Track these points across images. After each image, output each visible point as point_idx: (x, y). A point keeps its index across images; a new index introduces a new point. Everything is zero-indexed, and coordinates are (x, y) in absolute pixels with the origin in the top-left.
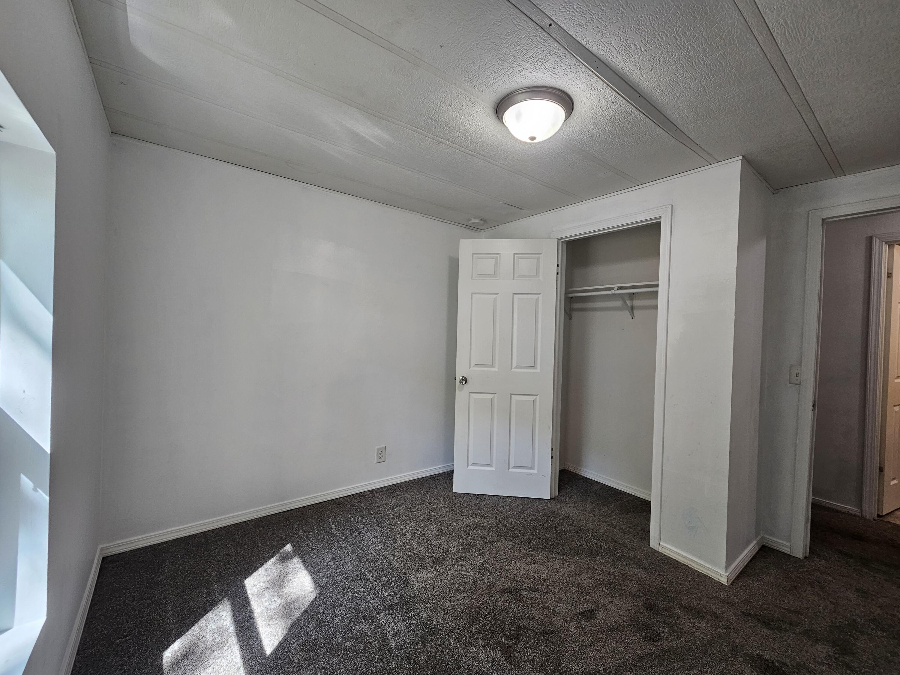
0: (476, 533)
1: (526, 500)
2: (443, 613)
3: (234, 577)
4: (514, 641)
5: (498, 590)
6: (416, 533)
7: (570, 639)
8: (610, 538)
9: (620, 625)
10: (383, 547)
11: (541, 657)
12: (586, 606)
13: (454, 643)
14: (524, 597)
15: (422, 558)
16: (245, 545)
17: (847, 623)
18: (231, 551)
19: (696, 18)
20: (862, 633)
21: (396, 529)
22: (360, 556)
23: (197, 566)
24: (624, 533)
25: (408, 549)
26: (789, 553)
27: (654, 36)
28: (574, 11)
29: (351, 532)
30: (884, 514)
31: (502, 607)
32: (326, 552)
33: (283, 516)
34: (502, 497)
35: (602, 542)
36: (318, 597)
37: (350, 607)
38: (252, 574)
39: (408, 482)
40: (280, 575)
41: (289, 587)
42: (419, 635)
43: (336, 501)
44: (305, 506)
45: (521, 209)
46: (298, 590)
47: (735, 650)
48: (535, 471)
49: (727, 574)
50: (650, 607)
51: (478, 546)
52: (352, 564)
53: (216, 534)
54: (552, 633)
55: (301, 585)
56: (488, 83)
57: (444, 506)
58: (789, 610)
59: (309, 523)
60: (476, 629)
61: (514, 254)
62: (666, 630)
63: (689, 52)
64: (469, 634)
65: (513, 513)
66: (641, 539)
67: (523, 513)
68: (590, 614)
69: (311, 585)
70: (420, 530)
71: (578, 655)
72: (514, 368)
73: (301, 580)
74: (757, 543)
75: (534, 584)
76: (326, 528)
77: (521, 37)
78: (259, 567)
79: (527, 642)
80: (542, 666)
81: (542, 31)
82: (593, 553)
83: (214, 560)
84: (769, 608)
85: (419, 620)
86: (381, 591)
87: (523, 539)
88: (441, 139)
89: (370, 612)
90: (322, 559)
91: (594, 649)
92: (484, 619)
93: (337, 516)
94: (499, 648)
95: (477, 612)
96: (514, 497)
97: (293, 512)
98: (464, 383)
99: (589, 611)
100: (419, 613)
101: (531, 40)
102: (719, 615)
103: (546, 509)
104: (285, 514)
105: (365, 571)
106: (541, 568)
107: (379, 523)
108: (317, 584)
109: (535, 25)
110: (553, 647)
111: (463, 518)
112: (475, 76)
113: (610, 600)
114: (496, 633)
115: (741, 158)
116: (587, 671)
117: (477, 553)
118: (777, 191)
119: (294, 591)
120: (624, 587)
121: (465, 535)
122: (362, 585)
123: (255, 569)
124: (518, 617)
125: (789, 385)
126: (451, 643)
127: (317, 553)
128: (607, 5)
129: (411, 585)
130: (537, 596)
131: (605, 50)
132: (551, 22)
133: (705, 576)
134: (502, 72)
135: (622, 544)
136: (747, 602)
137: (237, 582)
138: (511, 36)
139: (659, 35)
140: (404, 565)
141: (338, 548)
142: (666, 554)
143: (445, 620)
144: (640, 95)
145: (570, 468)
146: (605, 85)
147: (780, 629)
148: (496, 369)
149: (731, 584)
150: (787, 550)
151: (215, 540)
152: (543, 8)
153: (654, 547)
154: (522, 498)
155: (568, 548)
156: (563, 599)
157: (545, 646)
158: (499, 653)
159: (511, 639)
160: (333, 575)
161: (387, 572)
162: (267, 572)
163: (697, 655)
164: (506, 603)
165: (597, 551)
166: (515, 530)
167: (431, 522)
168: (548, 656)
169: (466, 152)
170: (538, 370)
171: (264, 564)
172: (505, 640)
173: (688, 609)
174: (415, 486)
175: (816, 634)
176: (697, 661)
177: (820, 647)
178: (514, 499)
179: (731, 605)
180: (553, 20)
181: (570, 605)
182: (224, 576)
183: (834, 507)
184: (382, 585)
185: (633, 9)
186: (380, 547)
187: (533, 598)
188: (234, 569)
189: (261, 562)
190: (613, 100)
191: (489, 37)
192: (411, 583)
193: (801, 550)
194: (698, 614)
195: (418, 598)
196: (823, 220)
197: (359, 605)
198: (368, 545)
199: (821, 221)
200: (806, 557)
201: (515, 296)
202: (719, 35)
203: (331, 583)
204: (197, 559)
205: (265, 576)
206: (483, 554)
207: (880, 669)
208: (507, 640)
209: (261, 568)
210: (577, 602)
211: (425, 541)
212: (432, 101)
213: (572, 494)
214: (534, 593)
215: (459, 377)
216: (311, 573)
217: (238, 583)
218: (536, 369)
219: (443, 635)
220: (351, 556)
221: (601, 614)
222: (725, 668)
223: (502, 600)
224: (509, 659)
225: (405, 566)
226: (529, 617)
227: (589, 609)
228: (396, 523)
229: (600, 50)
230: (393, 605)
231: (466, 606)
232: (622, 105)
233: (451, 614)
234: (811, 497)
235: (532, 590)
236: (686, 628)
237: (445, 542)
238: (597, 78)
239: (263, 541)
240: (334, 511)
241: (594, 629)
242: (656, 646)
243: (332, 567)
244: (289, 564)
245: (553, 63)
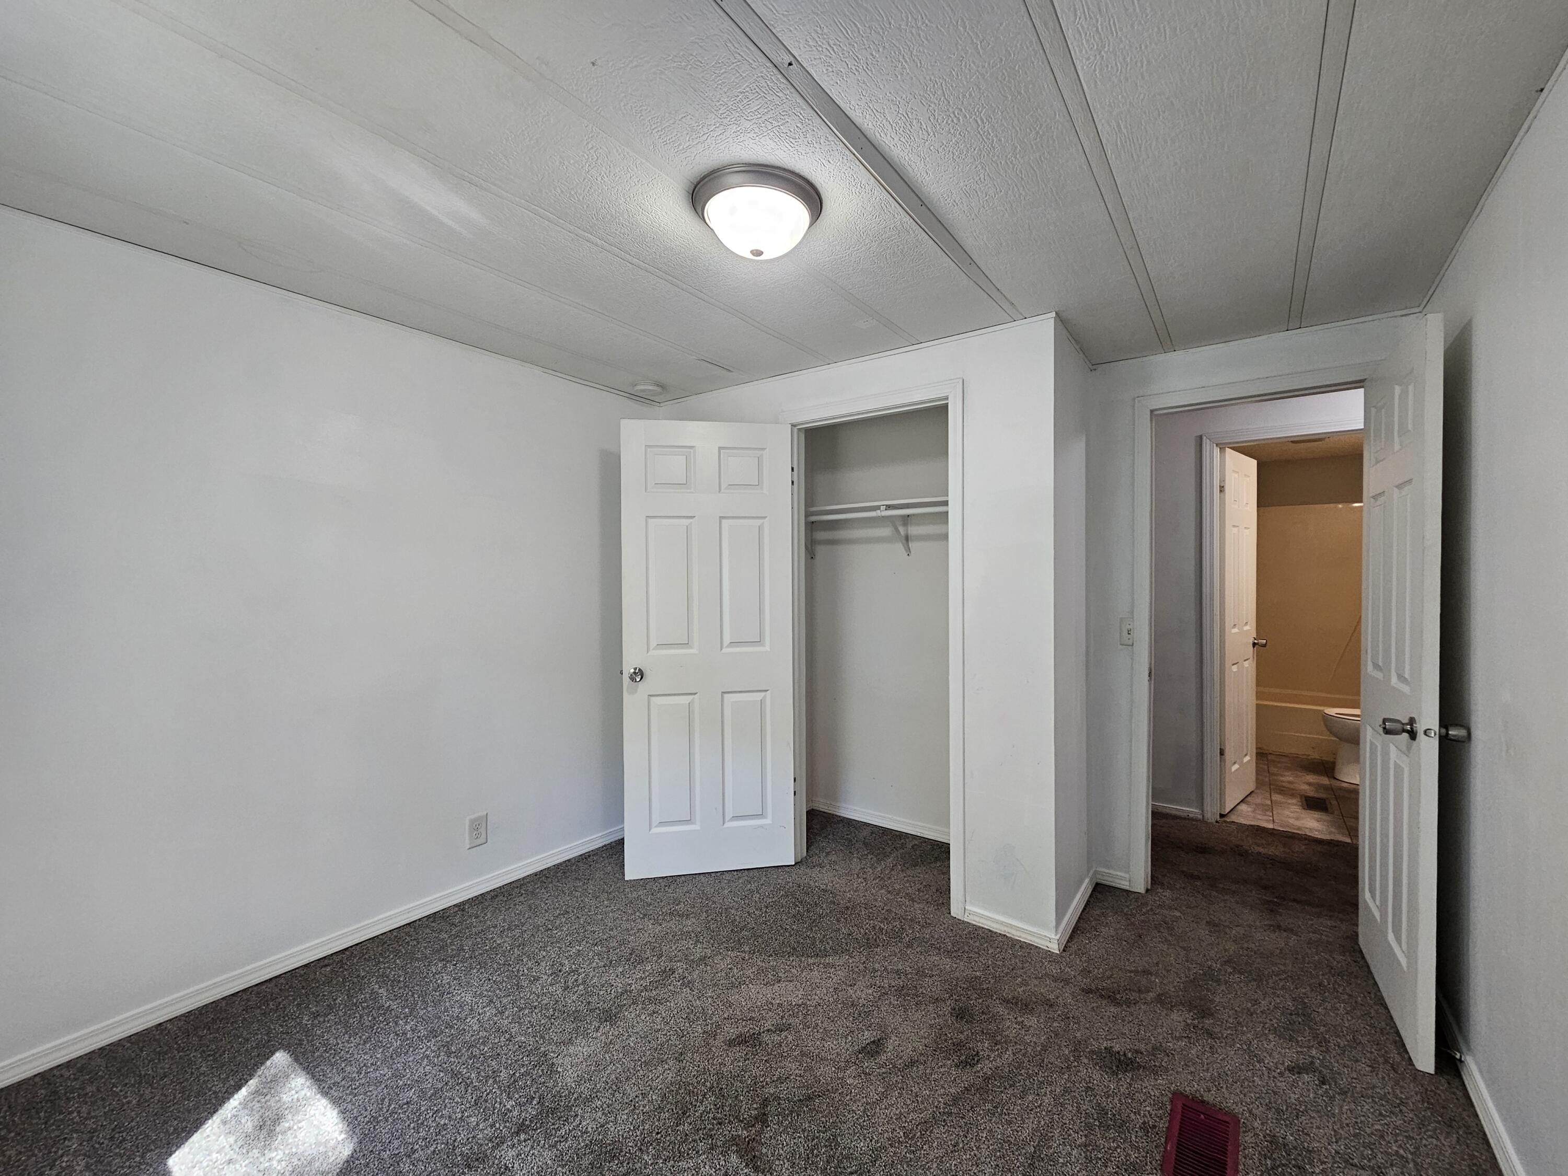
0: (674, 948)
1: (756, 873)
2: (626, 1112)
3: (138, 1159)
4: (758, 1127)
5: (722, 1044)
6: (560, 971)
7: (848, 1098)
8: (893, 914)
9: (921, 1054)
10: (494, 1011)
11: (806, 1142)
12: (868, 1036)
13: (652, 1161)
14: (768, 1045)
15: (576, 1017)
16: (162, 1079)
17: (1201, 972)
18: (124, 1101)
19: (1007, 98)
20: (1218, 981)
21: (518, 971)
22: (448, 1039)
23: (29, 1158)
24: (913, 900)
25: (546, 1005)
26: (1127, 888)
27: (948, 113)
28: (828, 48)
29: (423, 995)
30: (1227, 810)
31: (731, 1072)
32: (370, 1050)
33: (259, 993)
34: (713, 875)
35: (881, 922)
36: (358, 1150)
37: (434, 1151)
38: (187, 1140)
39: (536, 874)
40: (261, 1124)
41: (288, 1145)
42: (583, 1167)
43: (383, 939)
44: (312, 962)
45: (729, 370)
46: (311, 1145)
47: (1078, 1047)
48: (767, 821)
49: (1058, 937)
50: (961, 1014)
51: (680, 971)
52: (430, 1060)
53: (81, 1070)
54: (820, 1096)
55: (316, 1132)
56: (680, 145)
57: (610, 909)
58: (1136, 972)
59: (324, 995)
60: (691, 1124)
61: (720, 448)
62: (986, 1044)
63: (993, 148)
64: (679, 1138)
65: (736, 899)
66: (937, 905)
67: (752, 896)
68: (874, 1048)
69: (341, 1126)
70: (566, 962)
71: (864, 1121)
72: (727, 647)
73: (315, 1123)
74: (1091, 880)
75: (782, 1017)
76: (365, 997)
77: (741, 75)
78: (206, 1120)
79: (779, 1123)
80: (808, 1158)
81: (775, 71)
82: (870, 944)
83: (77, 1131)
84: (1112, 975)
85: (582, 1136)
86: (498, 1100)
87: (756, 943)
88: (586, 234)
89: (478, 1148)
90: (362, 1065)
91: (886, 1104)
92: (702, 1102)
93: (389, 968)
94: (734, 1148)
95: (689, 1093)
96: (734, 871)
97: (282, 981)
98: (638, 680)
99: (874, 1042)
100: (580, 1124)
101: (758, 84)
102: (1053, 1001)
103: (789, 882)
104: (264, 987)
105: (460, 1068)
106: (791, 986)
107: (482, 965)
108: (351, 1120)
109: (765, 60)
110: (823, 1119)
111: (648, 926)
112: (656, 130)
113: (903, 1017)
114: (727, 1121)
115: (1053, 314)
116: (879, 1144)
117: (679, 984)
118: (1094, 367)
119: (300, 1151)
120: (921, 990)
121: (654, 956)
122: (457, 1099)
123: (197, 1125)
124: (761, 1082)
125: (1121, 647)
126: (646, 1163)
127: (348, 1056)
128: (880, 50)
129: (559, 1072)
130: (790, 1038)
131: (874, 123)
132: (792, 59)
133: (1030, 946)
134: (705, 130)
135: (912, 920)
136: (1086, 972)
137: (148, 1168)
138: (723, 70)
139: (954, 113)
140: (542, 1037)
141: (398, 1035)
142: (974, 923)
143: (632, 1124)
144: (923, 204)
145: (821, 806)
146: (872, 179)
147: (1128, 1003)
148: (694, 651)
149: (1064, 950)
150: (1125, 885)
151: (76, 1084)
152: (778, 32)
153: (957, 915)
154: (748, 869)
155: (831, 942)
156: (832, 1032)
157: (810, 1122)
158: (734, 1158)
159: (753, 1126)
160: (389, 1094)
161: (507, 1059)
162: (227, 1126)
163: (1031, 1072)
164: (739, 1064)
165: (876, 940)
166: (742, 929)
167: (588, 945)
168: (817, 1138)
169: (633, 262)
170: (767, 648)
171: (217, 1110)
172: (742, 1131)
173: (1011, 1002)
174: (550, 880)
175: (1170, 998)
176: (1031, 1080)
177: (1175, 1016)
178: (735, 873)
179: (1067, 982)
180: (795, 57)
181: (844, 1039)
182: (109, 1164)
183: (1174, 812)
184: (499, 1087)
185: (919, 64)
186: (488, 1014)
187: (783, 1042)
188: (137, 1139)
189: (209, 1106)
190: (883, 205)
191: (683, 64)
192: (559, 1069)
193: (1142, 881)
194: (1024, 1006)
195: (575, 1095)
196: (1152, 411)
197: (454, 1141)
198: (463, 1016)
199: (1149, 413)
200: (1147, 891)
201: (724, 521)
202: (1035, 129)
203: (387, 1111)
204: (26, 1141)
205: (222, 1137)
206: (691, 985)
207: (1243, 1027)
208: (746, 1129)
209: (210, 1121)
210: (852, 1032)
211: (580, 981)
212: (572, 162)
213: (828, 850)
214: (784, 1034)
215: (628, 670)
216: (336, 1102)
217: (151, 1170)
218: (763, 645)
219: (630, 1153)
220: (428, 1044)
221: (891, 1044)
222: (1068, 1080)
223: (732, 1060)
224: (753, 1161)
225: (544, 1038)
226: (779, 1078)
227: (872, 1039)
228: (519, 960)
229: (867, 123)
230: (527, 1123)
231: (668, 1088)
232: (896, 216)
233: (641, 1108)
234: (1151, 802)
235: (780, 1029)
236: (1012, 1033)
237: (617, 976)
238: (861, 165)
239: (211, 1058)
240: (381, 960)
241: (884, 1070)
242: (975, 1073)
243: (385, 1078)
244: (282, 1095)
245: (792, 130)
